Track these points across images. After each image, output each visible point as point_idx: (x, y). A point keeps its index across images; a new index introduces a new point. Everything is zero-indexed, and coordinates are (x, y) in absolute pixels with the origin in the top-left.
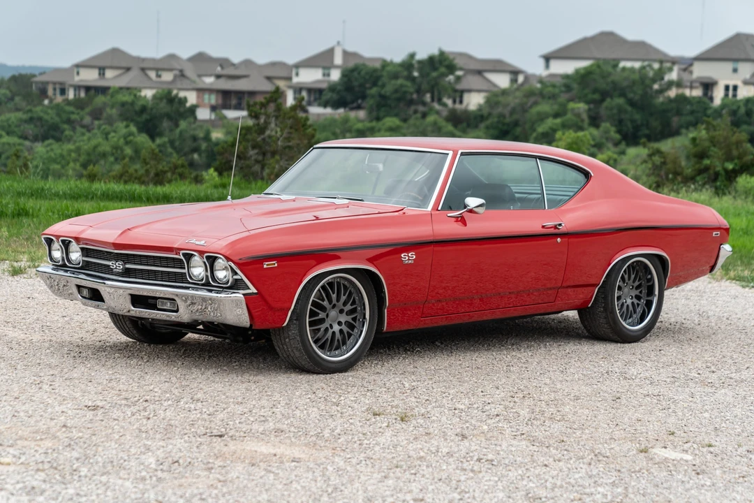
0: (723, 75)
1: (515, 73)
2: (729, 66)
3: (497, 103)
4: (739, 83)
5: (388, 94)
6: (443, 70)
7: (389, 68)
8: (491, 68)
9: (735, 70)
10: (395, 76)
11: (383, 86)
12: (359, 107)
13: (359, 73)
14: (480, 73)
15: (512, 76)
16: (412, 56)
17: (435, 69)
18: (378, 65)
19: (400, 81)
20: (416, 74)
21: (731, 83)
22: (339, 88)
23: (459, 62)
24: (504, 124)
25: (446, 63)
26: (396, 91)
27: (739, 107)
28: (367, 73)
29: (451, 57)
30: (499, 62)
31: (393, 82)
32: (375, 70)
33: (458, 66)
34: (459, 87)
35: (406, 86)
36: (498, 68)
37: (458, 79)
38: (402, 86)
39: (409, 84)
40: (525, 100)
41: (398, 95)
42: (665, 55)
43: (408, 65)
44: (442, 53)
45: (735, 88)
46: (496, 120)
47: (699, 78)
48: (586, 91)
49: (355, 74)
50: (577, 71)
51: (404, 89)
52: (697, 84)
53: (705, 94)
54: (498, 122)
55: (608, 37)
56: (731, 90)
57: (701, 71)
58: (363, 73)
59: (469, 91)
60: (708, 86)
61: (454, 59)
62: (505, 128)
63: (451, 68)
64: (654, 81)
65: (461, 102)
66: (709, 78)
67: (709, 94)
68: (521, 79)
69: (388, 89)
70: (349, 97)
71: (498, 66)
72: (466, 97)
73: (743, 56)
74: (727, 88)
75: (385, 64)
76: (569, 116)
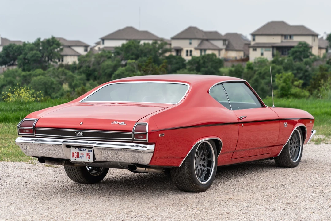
0: (185, 45)
1: (86, 47)
2: (188, 42)
3: (85, 61)
4: (193, 49)
5: (29, 58)
6: (55, 46)
7: (27, 46)
8: (75, 44)
9: (190, 43)
10: (32, 49)
11: (26, 54)
12: (13, 65)
13: (12, 48)
14: (69, 47)
15: (85, 48)
16: (39, 39)
17: (51, 46)
18: (22, 44)
19: (34, 52)
20: (41, 48)
21: (189, 49)
22: (3, 55)
23: (61, 42)
24: (89, 71)
25: (56, 42)
26: (33, 56)
27: (200, 60)
28: (16, 48)
29: (58, 40)
30: (79, 42)
31: (31, 52)
32: (20, 47)
33: (61, 44)
34: (62, 54)
35: (38, 54)
36: (78, 45)
37: (62, 50)
38: (35, 54)
39: (38, 52)
40: (99, 59)
41: (33, 58)
42: (157, 37)
43: (37, 44)
44: (53, 38)
45: (191, 51)
46: (85, 69)
47: (175, 47)
48: (129, 54)
49: (11, 49)
50: (123, 45)
51: (37, 55)
52: (173, 50)
53: (177, 54)
54: (86, 70)
55: (130, 30)
56: (189, 53)
57: (175, 44)
58: (14, 48)
59: (66, 55)
60: (179, 51)
61: (59, 40)
62: (89, 72)
63: (58, 45)
64: (159, 49)
65: (63, 61)
66: (179, 47)
67: (179, 54)
68: (89, 49)
69: (29, 56)
70: (8, 60)
71: (79, 44)
72: (65, 58)
73: (194, 37)
74: (187, 51)
75: (25, 44)
76: (128, 66)
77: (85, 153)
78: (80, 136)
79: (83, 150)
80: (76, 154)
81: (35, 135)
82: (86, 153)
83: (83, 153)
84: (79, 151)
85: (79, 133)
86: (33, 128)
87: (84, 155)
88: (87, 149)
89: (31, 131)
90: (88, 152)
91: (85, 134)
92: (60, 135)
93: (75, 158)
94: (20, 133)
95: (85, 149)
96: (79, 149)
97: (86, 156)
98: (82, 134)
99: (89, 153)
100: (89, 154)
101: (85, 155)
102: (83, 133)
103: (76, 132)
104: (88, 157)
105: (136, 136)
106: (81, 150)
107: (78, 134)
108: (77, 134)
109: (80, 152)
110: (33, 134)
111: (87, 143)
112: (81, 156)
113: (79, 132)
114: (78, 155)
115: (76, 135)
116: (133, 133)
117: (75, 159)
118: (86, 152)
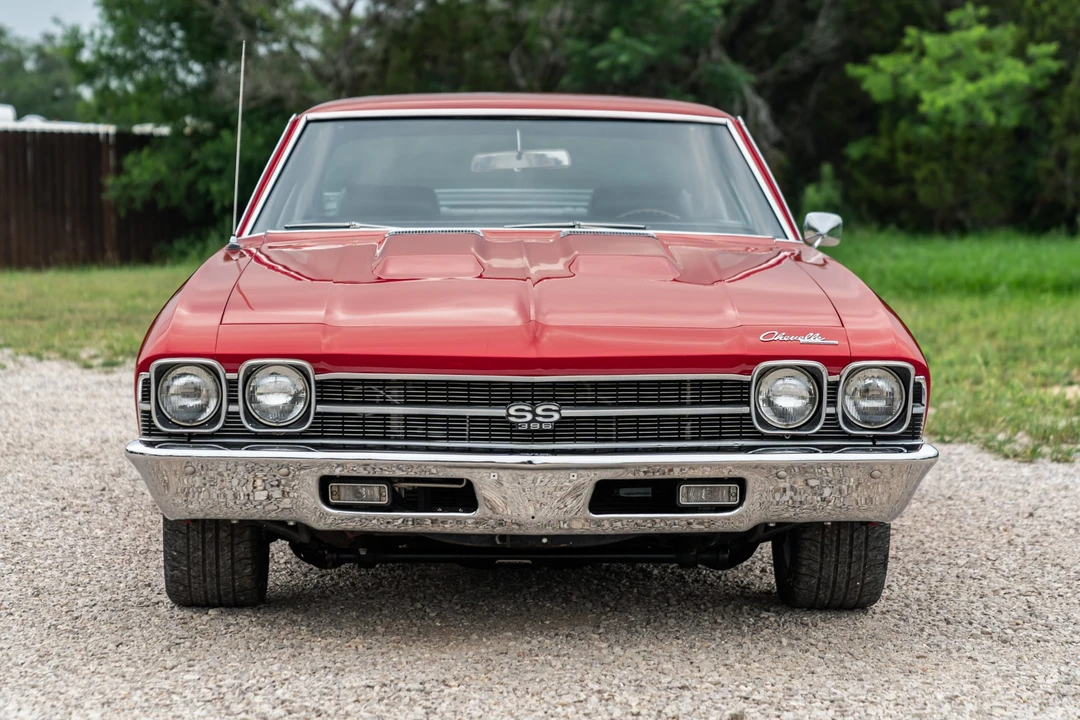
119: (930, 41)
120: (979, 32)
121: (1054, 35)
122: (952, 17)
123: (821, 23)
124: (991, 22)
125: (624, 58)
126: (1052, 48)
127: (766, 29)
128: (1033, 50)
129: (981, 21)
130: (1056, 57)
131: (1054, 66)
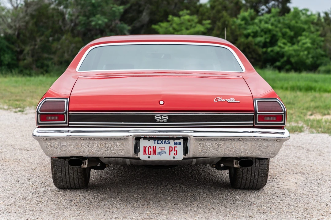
77: (167, 147)
78: (163, 122)
79: (163, 142)
80: (151, 150)
81: (69, 124)
82: (170, 147)
83: (163, 148)
84: (156, 145)
85: (163, 117)
86: (66, 113)
87: (165, 150)
88: (172, 142)
89: (61, 118)
90: (173, 146)
91: (171, 119)
92: (122, 122)
93: (148, 155)
94: (40, 122)
95: (167, 141)
96: (156, 142)
97: (170, 151)
98: (167, 118)
99: (175, 147)
100: (176, 149)
101: (167, 150)
102: (169, 116)
103: (156, 117)
104: (172, 153)
105: (262, 118)
106: (160, 142)
107: (160, 118)
108: (157, 119)
109: (158, 146)
110: (65, 122)
111: (178, 131)
112: (160, 151)
113: (162, 115)
114: (154, 151)
115: (155, 121)
116: (256, 113)
117: (149, 157)
118: (170, 145)
119: (176, 19)
120: (187, 17)
121: (209, 18)
122: (181, 13)
123: (144, 14)
124: (191, 14)
125: (100, 22)
126: (209, 22)
127: (130, 15)
128: (204, 22)
129: (188, 14)
130: (210, 24)
131: (209, 26)
